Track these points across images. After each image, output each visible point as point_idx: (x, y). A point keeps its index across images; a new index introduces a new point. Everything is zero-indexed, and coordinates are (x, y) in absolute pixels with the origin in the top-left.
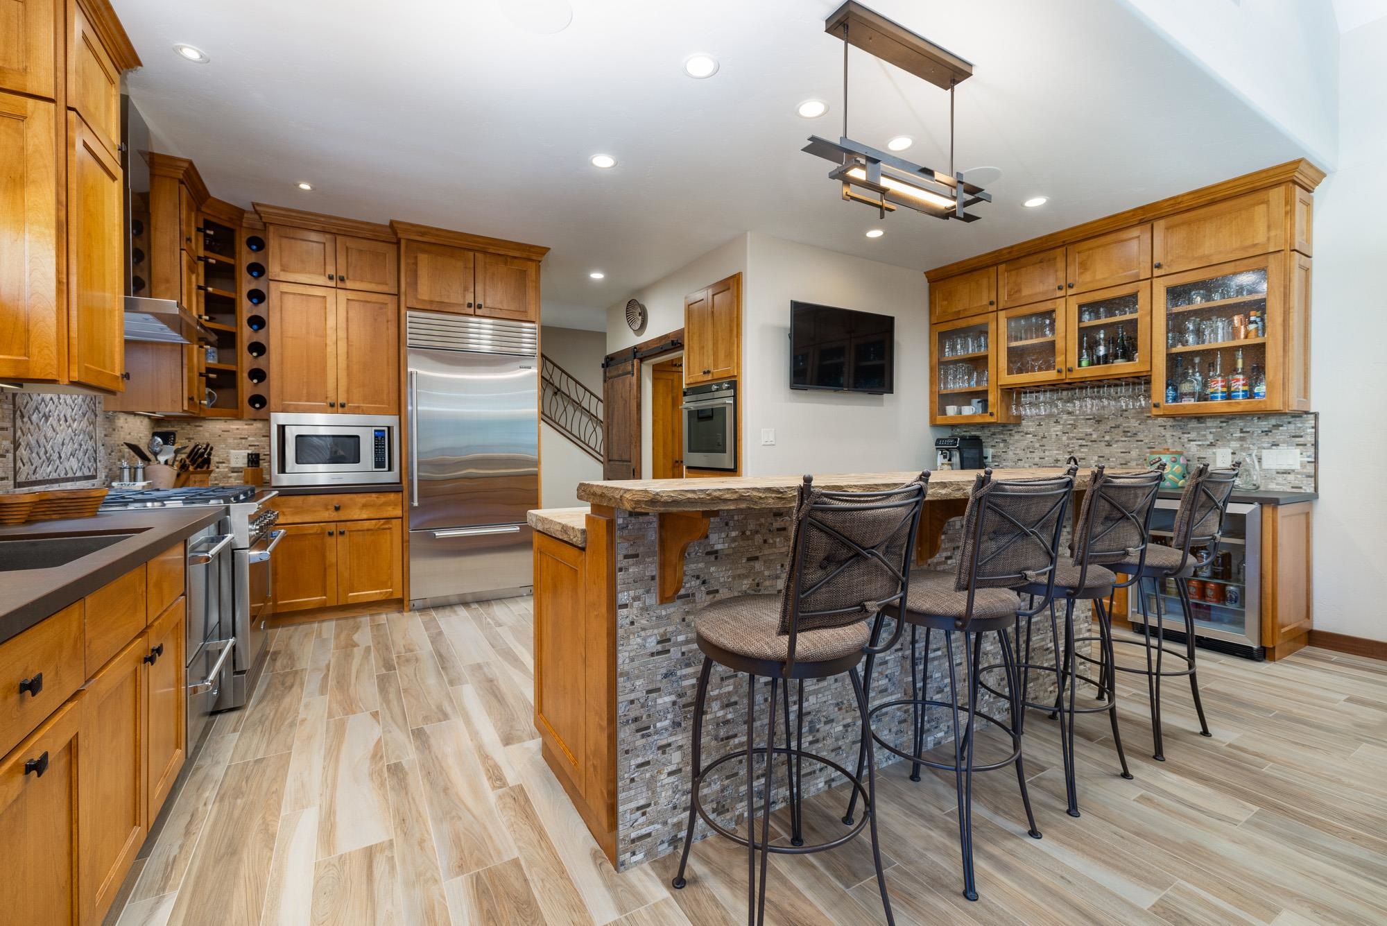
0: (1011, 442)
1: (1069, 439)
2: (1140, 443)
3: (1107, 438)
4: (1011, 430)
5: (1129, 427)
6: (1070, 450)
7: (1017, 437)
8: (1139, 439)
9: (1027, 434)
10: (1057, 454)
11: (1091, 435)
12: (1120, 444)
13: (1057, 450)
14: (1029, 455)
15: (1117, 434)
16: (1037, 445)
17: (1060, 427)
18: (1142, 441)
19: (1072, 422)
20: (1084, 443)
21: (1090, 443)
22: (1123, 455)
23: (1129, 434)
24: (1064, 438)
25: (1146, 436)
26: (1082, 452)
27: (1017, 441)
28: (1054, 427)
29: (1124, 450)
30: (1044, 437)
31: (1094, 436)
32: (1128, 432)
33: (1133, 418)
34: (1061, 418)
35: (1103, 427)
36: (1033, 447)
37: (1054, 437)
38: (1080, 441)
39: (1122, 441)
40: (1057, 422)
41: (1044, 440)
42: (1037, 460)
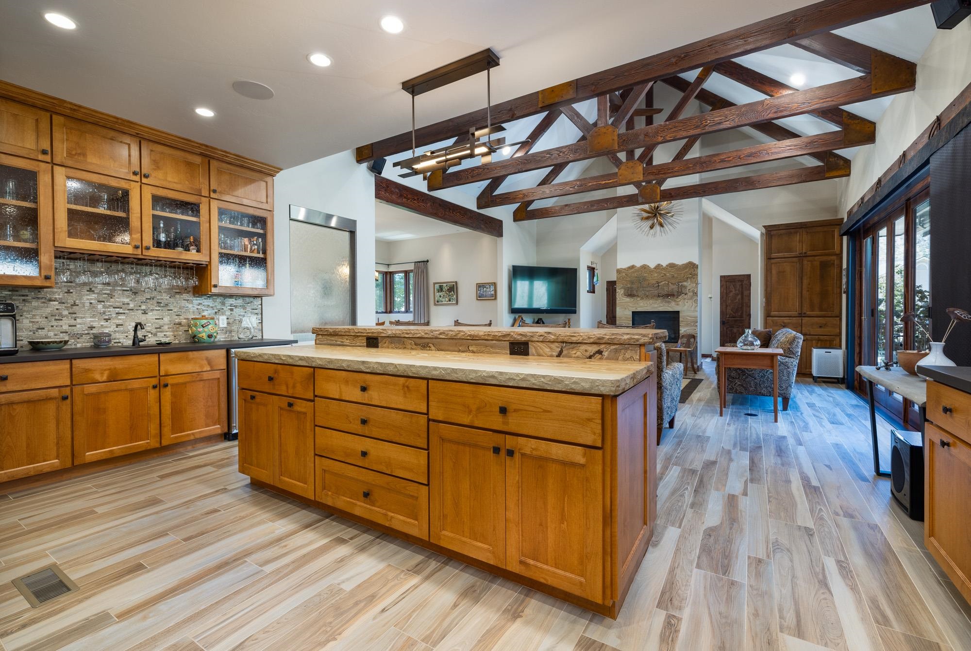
0: (25, 309)
1: (104, 307)
2: (171, 312)
3: (143, 307)
4: (27, 296)
5: (162, 299)
6: (107, 317)
7: (35, 303)
8: (170, 309)
9: (50, 300)
10: (92, 321)
11: (129, 304)
12: (155, 312)
13: (91, 317)
14: (54, 323)
15: (152, 305)
16: (66, 313)
17: (94, 296)
18: (172, 310)
19: (108, 292)
20: (121, 311)
21: (128, 312)
22: (157, 320)
23: (162, 305)
24: (100, 306)
25: (175, 307)
26: (120, 319)
27: (36, 308)
28: (87, 295)
29: (158, 317)
30: (75, 304)
31: (131, 306)
32: (161, 303)
33: (165, 292)
34: (96, 287)
35: (139, 298)
36: (61, 315)
37: (88, 305)
38: (118, 309)
39: (156, 310)
40: (90, 290)
41: (75, 307)
42: (65, 327)
